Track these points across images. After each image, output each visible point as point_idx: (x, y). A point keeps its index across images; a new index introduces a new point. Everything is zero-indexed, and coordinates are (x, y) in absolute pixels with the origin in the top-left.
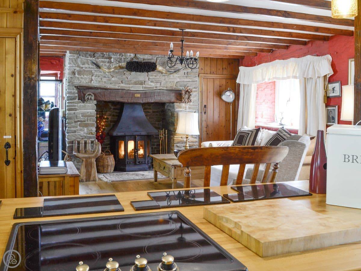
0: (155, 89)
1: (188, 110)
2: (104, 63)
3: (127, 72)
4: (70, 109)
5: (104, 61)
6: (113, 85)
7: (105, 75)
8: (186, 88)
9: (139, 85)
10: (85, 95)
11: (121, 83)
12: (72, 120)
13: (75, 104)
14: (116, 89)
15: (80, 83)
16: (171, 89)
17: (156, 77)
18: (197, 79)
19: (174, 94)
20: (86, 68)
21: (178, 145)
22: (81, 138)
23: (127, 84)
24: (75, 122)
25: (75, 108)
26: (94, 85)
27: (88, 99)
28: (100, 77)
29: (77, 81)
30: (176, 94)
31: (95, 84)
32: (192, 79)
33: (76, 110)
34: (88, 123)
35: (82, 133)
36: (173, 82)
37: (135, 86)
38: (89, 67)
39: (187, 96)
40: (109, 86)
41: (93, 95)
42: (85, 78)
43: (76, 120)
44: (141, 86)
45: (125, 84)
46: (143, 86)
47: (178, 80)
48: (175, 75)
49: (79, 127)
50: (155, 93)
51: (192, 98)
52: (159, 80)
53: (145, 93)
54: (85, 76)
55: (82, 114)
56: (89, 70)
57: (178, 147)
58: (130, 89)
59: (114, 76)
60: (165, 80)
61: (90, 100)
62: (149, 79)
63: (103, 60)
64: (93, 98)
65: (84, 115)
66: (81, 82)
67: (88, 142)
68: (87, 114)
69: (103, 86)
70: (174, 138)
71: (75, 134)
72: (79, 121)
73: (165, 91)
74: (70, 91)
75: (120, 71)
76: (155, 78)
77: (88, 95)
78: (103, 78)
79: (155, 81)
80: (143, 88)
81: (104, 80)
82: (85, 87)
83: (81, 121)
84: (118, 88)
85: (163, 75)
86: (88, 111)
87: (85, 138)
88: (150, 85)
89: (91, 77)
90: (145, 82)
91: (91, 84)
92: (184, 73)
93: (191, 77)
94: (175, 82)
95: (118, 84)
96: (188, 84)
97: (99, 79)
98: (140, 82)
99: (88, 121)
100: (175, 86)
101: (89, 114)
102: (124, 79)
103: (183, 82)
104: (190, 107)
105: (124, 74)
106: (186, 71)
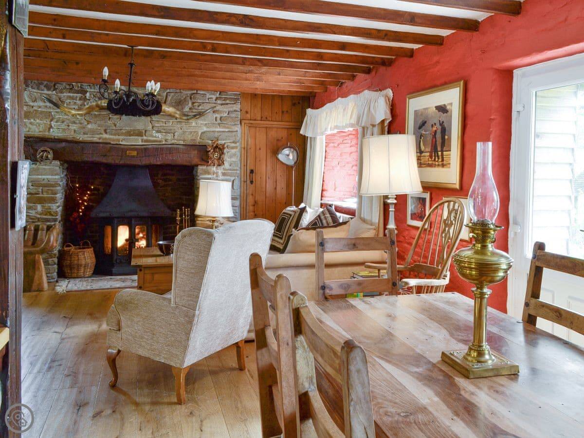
0: (164, 143)
1: (221, 177)
2: (73, 99)
3: (114, 116)
5: (73, 96)
6: (88, 136)
7: (75, 120)
8: (214, 143)
9: (136, 137)
10: (37, 151)
11: (103, 132)
14: (94, 143)
16: (191, 144)
17: (165, 124)
18: (238, 128)
19: (196, 152)
20: (40, 107)
22: (31, 220)
23: (115, 135)
26: (55, 135)
27: (42, 157)
28: (65, 123)
30: (199, 151)
31: (57, 135)
32: (228, 128)
34: (42, 197)
35: (33, 213)
36: (195, 132)
37: (129, 137)
38: (46, 106)
39: (217, 155)
40: (81, 137)
41: (51, 152)
42: (37, 123)
44: (140, 138)
45: (112, 135)
46: (142, 138)
47: (205, 129)
48: (200, 121)
50: (163, 150)
51: (226, 157)
52: (171, 130)
53: (146, 149)
54: (38, 121)
56: (46, 110)
58: (121, 143)
59: (91, 121)
60: (181, 129)
61: (46, 160)
62: (153, 127)
63: (71, 95)
64: (50, 156)
65: (36, 184)
66: (31, 131)
67: (41, 227)
68: (42, 183)
69: (71, 137)
70: (197, 222)
73: (181, 147)
75: (102, 113)
76: (163, 126)
77: (42, 151)
78: (70, 124)
79: (164, 130)
80: (142, 142)
81: (74, 127)
82: (37, 138)
83: (31, 194)
84: (98, 141)
85: (177, 121)
86: (44, 177)
87: (37, 220)
88: (156, 137)
89: (49, 123)
90: (146, 131)
91: (49, 133)
92: (215, 118)
93: (227, 126)
94: (200, 133)
95: (98, 134)
96: (221, 136)
97: (63, 126)
98: (137, 132)
99: (45, 193)
100: (200, 138)
101: (45, 182)
102: (109, 127)
103: (212, 133)
104: (225, 173)
105: (110, 118)
106: (218, 116)
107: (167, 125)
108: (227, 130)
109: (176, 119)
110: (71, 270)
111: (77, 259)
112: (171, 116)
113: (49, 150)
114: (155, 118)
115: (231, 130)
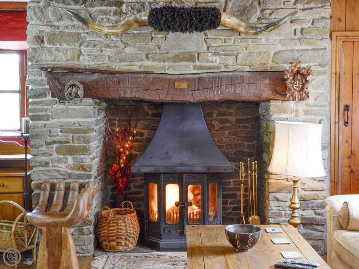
0: (223, 70)
1: (302, 117)
2: (107, 15)
3: (158, 35)
4: (35, 116)
5: (106, 10)
6: (126, 63)
7: (108, 42)
8: (295, 66)
9: (187, 63)
10: (64, 85)
11: (144, 58)
12: (40, 140)
13: (46, 107)
14: (132, 73)
15: (54, 61)
16: (260, 69)
17: (225, 42)
18: (327, 44)
19: (268, 81)
20: (67, 27)
21: (278, 196)
22: (60, 177)
23: (159, 60)
24: (47, 144)
25: (45, 116)
27: (70, 94)
28: (97, 46)
29: (48, 56)
30: (272, 79)
31: (88, 63)
32: (312, 44)
33: (48, 120)
34: (73, 146)
35: (62, 167)
36: (265, 52)
37: (178, 64)
38: (74, 26)
39: (298, 84)
40: (118, 66)
41: (81, 86)
42: (64, 49)
43: (49, 139)
44: (191, 64)
45: (155, 60)
46: (194, 64)
47: (279, 48)
48: (273, 36)
49: (55, 155)
50: (222, 80)
51: (310, 88)
52: (232, 51)
53: (199, 79)
54: (65, 46)
55: (60, 126)
56: (74, 31)
57: (278, 200)
58: (167, 72)
59: (129, 42)
60: (246, 49)
61: (75, 97)
62: (208, 48)
63: (104, 8)
64: (80, 92)
65: (65, 129)
66: (57, 59)
67: (72, 185)
68: (73, 128)
69: (105, 65)
70: (269, 181)
71: (47, 168)
72: (55, 142)
73: (246, 74)
74: (33, 77)
75: (143, 32)
76: (222, 46)
77: (70, 86)
78: (103, 49)
79: (223, 51)
80: (194, 69)
81: (108, 52)
82: (65, 68)
83: (59, 142)
84: (138, 70)
85: (241, 37)
86: (74, 120)
87: (68, 177)
88: (212, 62)
89: (78, 48)
90: (199, 54)
91: (79, 61)
92: (293, 30)
93: (311, 41)
94: (272, 54)
95: (138, 61)
96: (302, 57)
97: (96, 52)
98: (187, 56)
99: (76, 142)
100: (272, 61)
101: (76, 126)
102: (152, 50)
103: (291, 52)
104: (307, 110)
105: (152, 38)
106: (298, 27)
107: (226, 44)
108: (311, 48)
109: (239, 35)
110: (109, 242)
111: (116, 227)
112: (233, 30)
113: (78, 84)
114: (211, 34)
115: (316, 47)
